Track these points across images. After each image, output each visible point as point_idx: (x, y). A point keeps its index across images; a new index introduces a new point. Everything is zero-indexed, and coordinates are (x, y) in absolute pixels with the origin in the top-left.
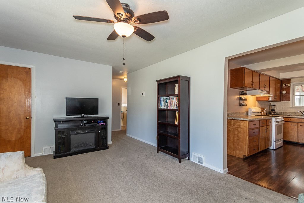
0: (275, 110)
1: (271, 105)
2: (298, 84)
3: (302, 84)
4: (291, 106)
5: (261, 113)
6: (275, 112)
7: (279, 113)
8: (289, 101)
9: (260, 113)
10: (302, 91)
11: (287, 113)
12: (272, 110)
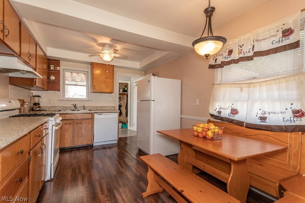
0: (40, 103)
1: (33, 96)
2: (68, 70)
3: (71, 71)
4: (61, 99)
5: (20, 109)
6: (40, 107)
7: (46, 109)
8: (59, 90)
9: (18, 109)
10: (72, 80)
11: (56, 107)
12: (35, 104)
